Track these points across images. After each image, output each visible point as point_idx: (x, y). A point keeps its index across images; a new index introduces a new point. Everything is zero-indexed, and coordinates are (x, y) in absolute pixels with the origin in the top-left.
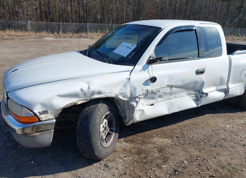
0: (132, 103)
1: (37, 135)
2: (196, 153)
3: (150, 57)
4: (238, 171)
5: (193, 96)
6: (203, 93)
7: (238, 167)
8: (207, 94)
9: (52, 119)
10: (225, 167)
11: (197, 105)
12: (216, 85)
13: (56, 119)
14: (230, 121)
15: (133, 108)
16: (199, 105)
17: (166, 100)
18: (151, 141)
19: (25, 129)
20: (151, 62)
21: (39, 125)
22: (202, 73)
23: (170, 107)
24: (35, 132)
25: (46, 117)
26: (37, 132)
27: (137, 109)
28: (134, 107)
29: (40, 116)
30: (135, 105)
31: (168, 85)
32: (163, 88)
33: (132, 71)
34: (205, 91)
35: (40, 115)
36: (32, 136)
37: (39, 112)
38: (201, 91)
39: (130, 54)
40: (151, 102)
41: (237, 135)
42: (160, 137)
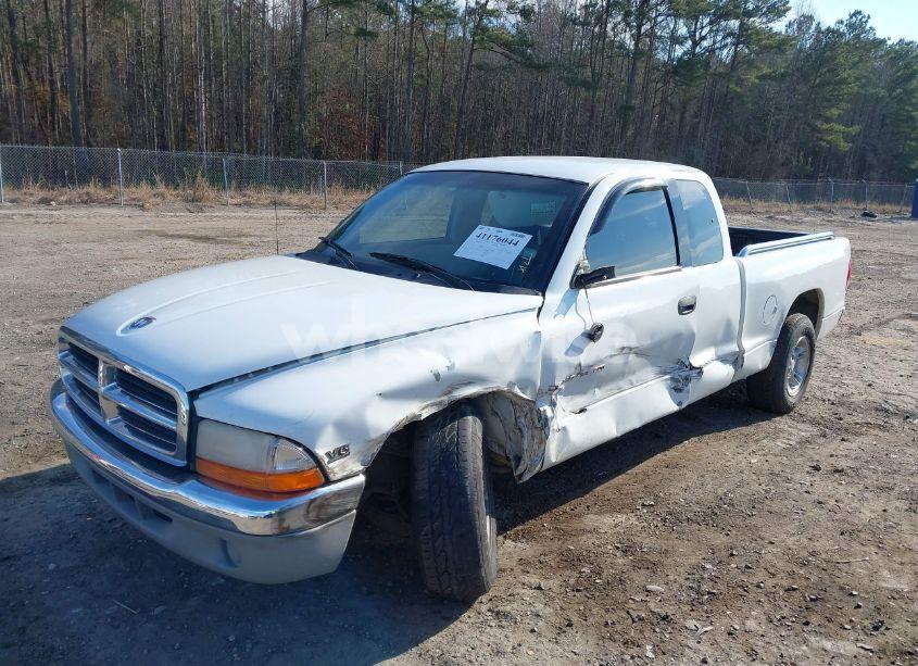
0: (541, 409)
1: (316, 532)
2: (720, 540)
3: (578, 267)
4: (840, 566)
5: (668, 379)
6: (692, 368)
7: (836, 558)
8: (700, 371)
9: (356, 475)
10: (808, 561)
11: (679, 404)
12: (715, 344)
13: (367, 472)
14: (754, 448)
15: (544, 423)
16: (684, 406)
18: (583, 526)
19: (286, 516)
20: (581, 281)
21: (325, 497)
22: (691, 307)
24: (314, 521)
25: (343, 468)
26: (319, 521)
27: (554, 425)
28: (546, 419)
29: (330, 466)
30: (549, 413)
31: (623, 348)
32: (612, 356)
33: (540, 309)
34: (696, 361)
35: (329, 463)
36: (303, 536)
37: (328, 454)
38: (687, 363)
39: (519, 260)
40: (582, 401)
41: (789, 480)
42: (600, 513)
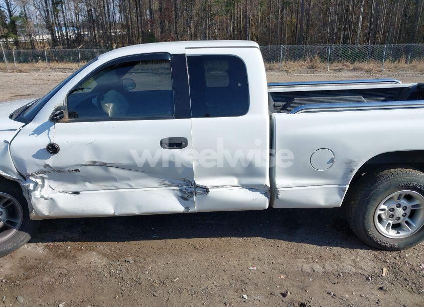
0: (27, 184)
5: (177, 190)
6: (197, 186)
8: (206, 190)
11: (187, 208)
16: (192, 210)
17: (105, 188)
22: (179, 146)
23: (118, 202)
28: (29, 191)
30: (31, 188)
31: (95, 162)
32: (82, 165)
33: (20, 130)
38: (191, 182)
40: (74, 187)
